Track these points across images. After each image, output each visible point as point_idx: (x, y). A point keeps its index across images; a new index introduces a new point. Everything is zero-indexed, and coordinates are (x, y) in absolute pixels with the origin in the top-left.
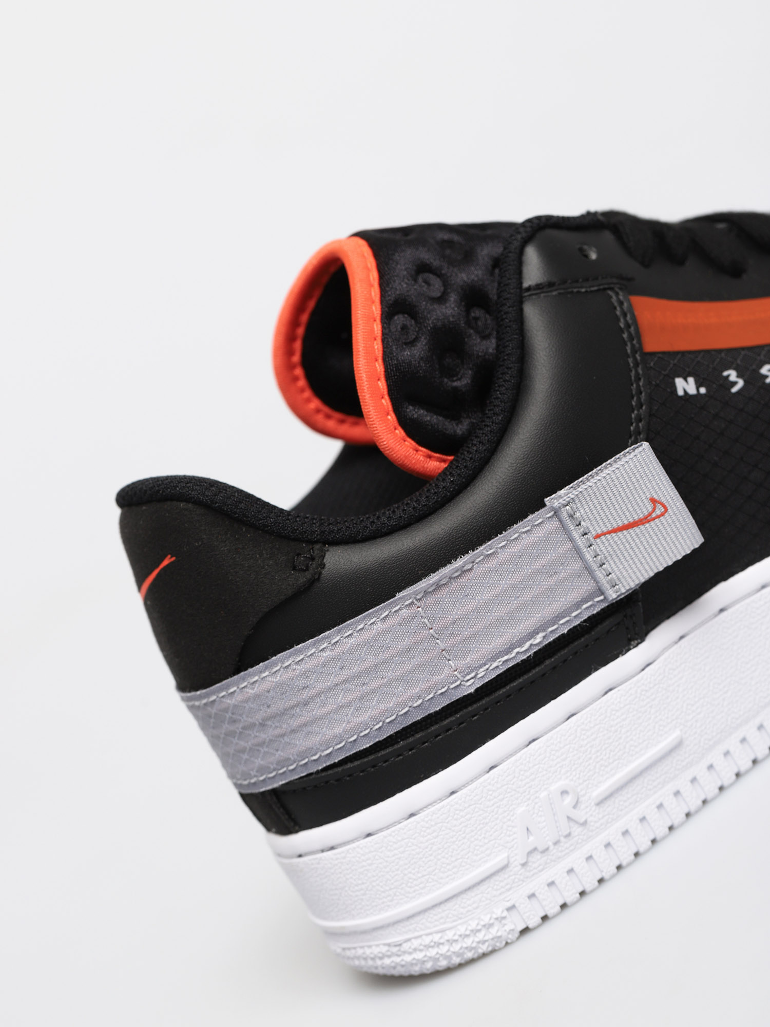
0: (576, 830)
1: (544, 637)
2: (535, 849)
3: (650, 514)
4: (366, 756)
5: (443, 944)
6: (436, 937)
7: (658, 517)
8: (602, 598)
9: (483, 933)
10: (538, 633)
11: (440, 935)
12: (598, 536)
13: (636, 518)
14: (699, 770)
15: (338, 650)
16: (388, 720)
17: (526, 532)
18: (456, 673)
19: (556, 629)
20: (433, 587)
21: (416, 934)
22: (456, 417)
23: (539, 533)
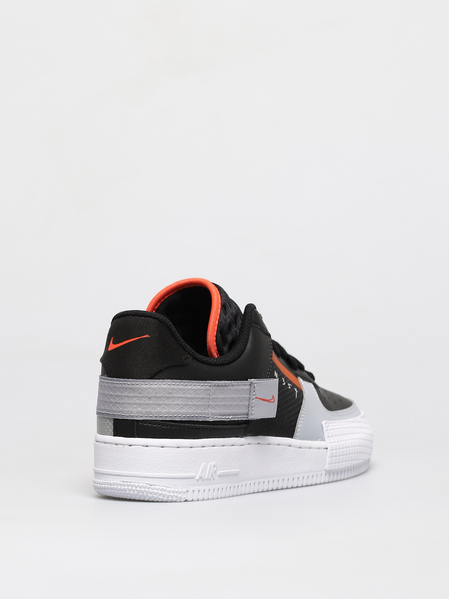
0: (212, 479)
3: (270, 400)
6: (165, 488)
7: (272, 402)
8: (247, 416)
11: (166, 488)
12: (256, 398)
13: (267, 399)
15: (186, 387)
17: (243, 385)
18: (210, 413)
23: (245, 387)
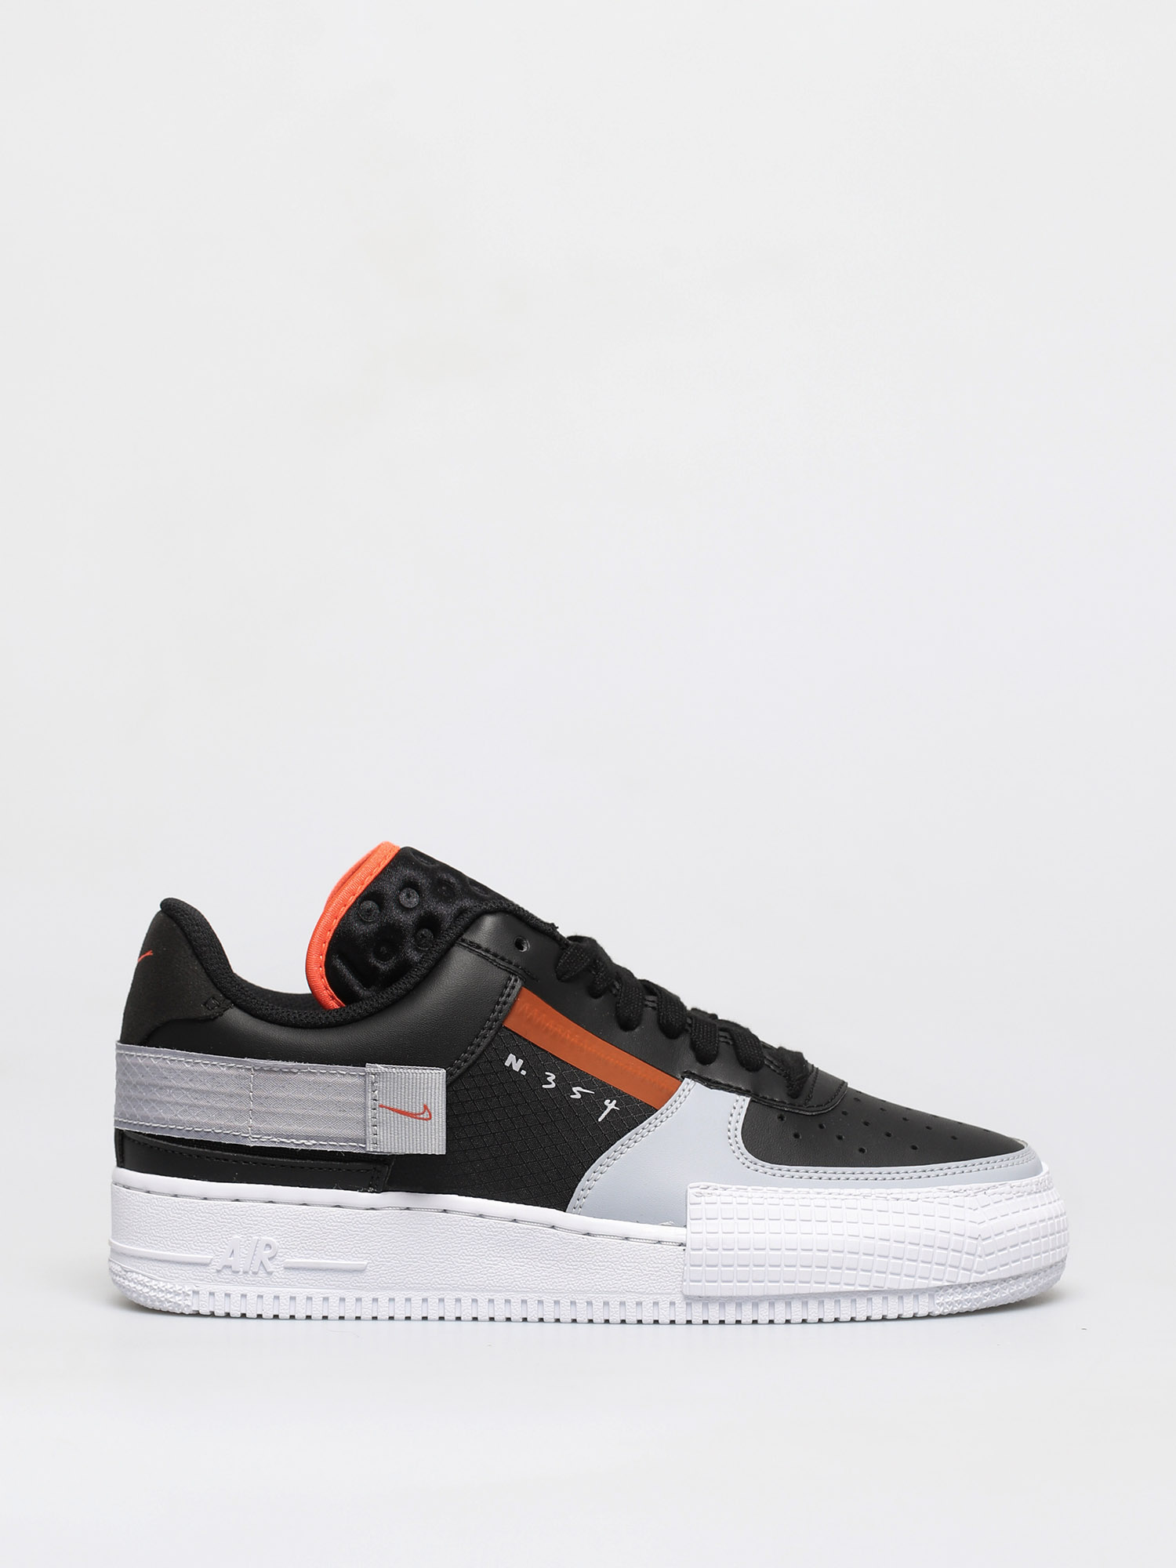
0: (262, 1273)
1: (314, 1144)
2: (231, 1267)
3: (419, 1114)
4: (173, 1143)
5: (147, 1286)
7: (423, 1119)
8: (364, 1146)
9: (172, 1295)
10: (312, 1139)
12: (382, 1106)
13: (410, 1111)
14: (367, 1297)
15: (196, 1068)
16: (196, 1129)
17: (341, 1074)
18: (250, 1128)
19: (325, 1145)
20: (268, 1069)
21: (138, 1270)
22: (366, 985)
23: (349, 1080)
